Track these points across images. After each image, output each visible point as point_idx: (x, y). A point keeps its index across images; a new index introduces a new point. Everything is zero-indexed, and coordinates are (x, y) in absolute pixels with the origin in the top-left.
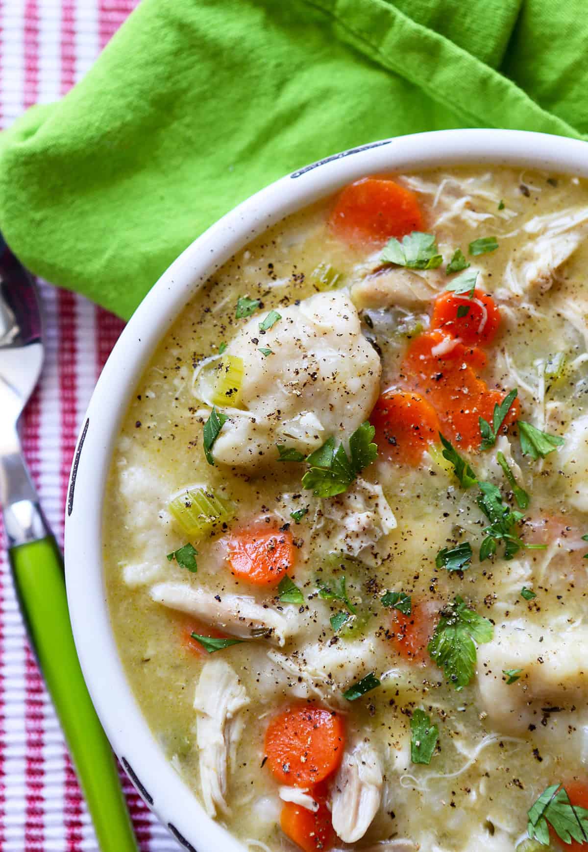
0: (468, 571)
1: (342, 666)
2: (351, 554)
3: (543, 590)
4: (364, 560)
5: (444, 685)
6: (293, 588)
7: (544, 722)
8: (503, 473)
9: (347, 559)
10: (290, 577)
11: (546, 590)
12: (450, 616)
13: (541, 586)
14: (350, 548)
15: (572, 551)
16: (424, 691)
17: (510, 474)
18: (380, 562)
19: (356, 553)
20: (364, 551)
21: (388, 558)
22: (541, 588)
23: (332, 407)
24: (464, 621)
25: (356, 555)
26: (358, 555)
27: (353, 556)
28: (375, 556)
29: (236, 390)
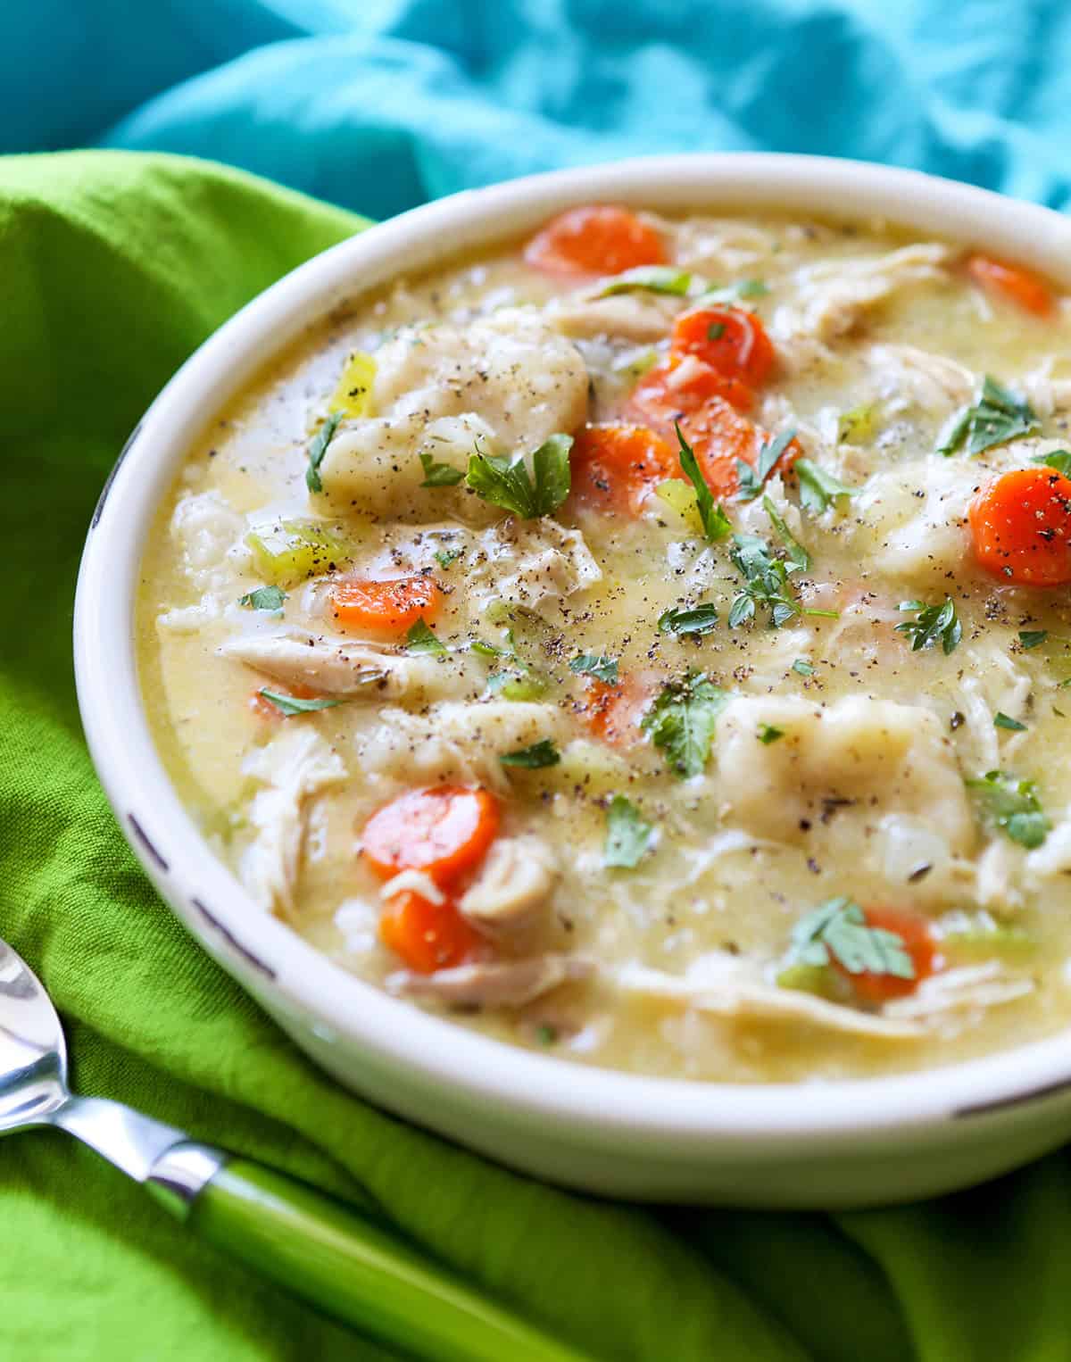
0: (710, 638)
1: (499, 720)
2: (526, 605)
3: (828, 665)
4: (545, 617)
5: (664, 775)
6: (430, 638)
7: (825, 820)
8: (771, 523)
9: (519, 611)
10: (428, 624)
11: (833, 666)
12: (679, 690)
13: (824, 660)
14: (524, 595)
15: (877, 621)
16: (631, 779)
17: (781, 523)
18: (571, 621)
19: (532, 603)
20: (545, 602)
21: (585, 618)
22: (826, 662)
23: (508, 416)
24: (701, 697)
25: (532, 606)
26: (536, 607)
27: (528, 609)
28: (566, 613)
29: (363, 390)
